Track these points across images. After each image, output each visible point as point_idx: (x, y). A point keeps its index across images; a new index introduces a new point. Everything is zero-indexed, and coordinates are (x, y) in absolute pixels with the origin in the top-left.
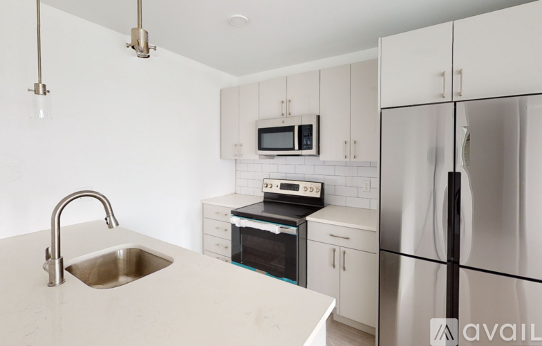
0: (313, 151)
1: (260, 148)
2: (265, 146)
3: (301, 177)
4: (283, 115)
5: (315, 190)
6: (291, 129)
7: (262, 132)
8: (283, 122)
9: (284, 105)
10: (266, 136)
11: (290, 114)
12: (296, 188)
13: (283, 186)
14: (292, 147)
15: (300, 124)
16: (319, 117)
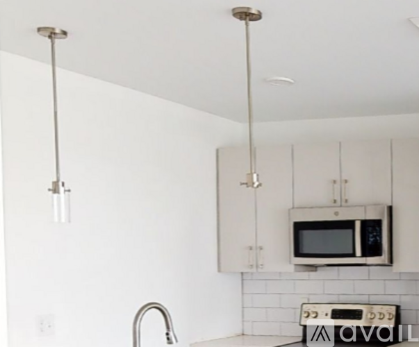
0: (384, 258)
1: (298, 253)
2: (306, 251)
3: (365, 299)
4: (335, 201)
5: (387, 316)
6: (349, 225)
7: (299, 227)
8: (336, 214)
9: (337, 186)
10: (307, 235)
11: (346, 201)
12: (356, 315)
13: (337, 314)
14: (351, 252)
15: (363, 219)
16: (390, 209)
